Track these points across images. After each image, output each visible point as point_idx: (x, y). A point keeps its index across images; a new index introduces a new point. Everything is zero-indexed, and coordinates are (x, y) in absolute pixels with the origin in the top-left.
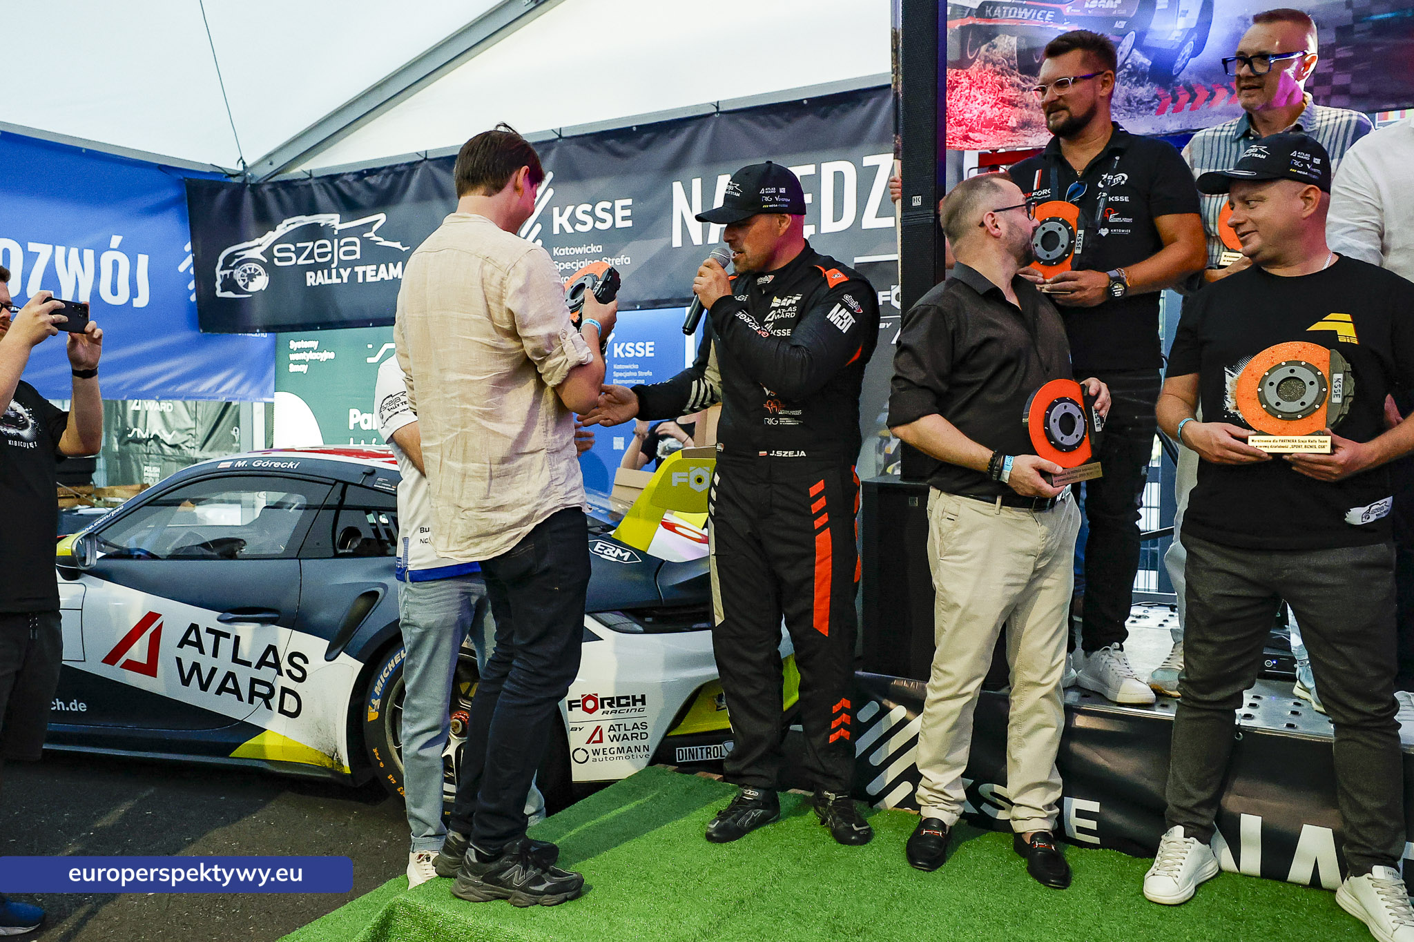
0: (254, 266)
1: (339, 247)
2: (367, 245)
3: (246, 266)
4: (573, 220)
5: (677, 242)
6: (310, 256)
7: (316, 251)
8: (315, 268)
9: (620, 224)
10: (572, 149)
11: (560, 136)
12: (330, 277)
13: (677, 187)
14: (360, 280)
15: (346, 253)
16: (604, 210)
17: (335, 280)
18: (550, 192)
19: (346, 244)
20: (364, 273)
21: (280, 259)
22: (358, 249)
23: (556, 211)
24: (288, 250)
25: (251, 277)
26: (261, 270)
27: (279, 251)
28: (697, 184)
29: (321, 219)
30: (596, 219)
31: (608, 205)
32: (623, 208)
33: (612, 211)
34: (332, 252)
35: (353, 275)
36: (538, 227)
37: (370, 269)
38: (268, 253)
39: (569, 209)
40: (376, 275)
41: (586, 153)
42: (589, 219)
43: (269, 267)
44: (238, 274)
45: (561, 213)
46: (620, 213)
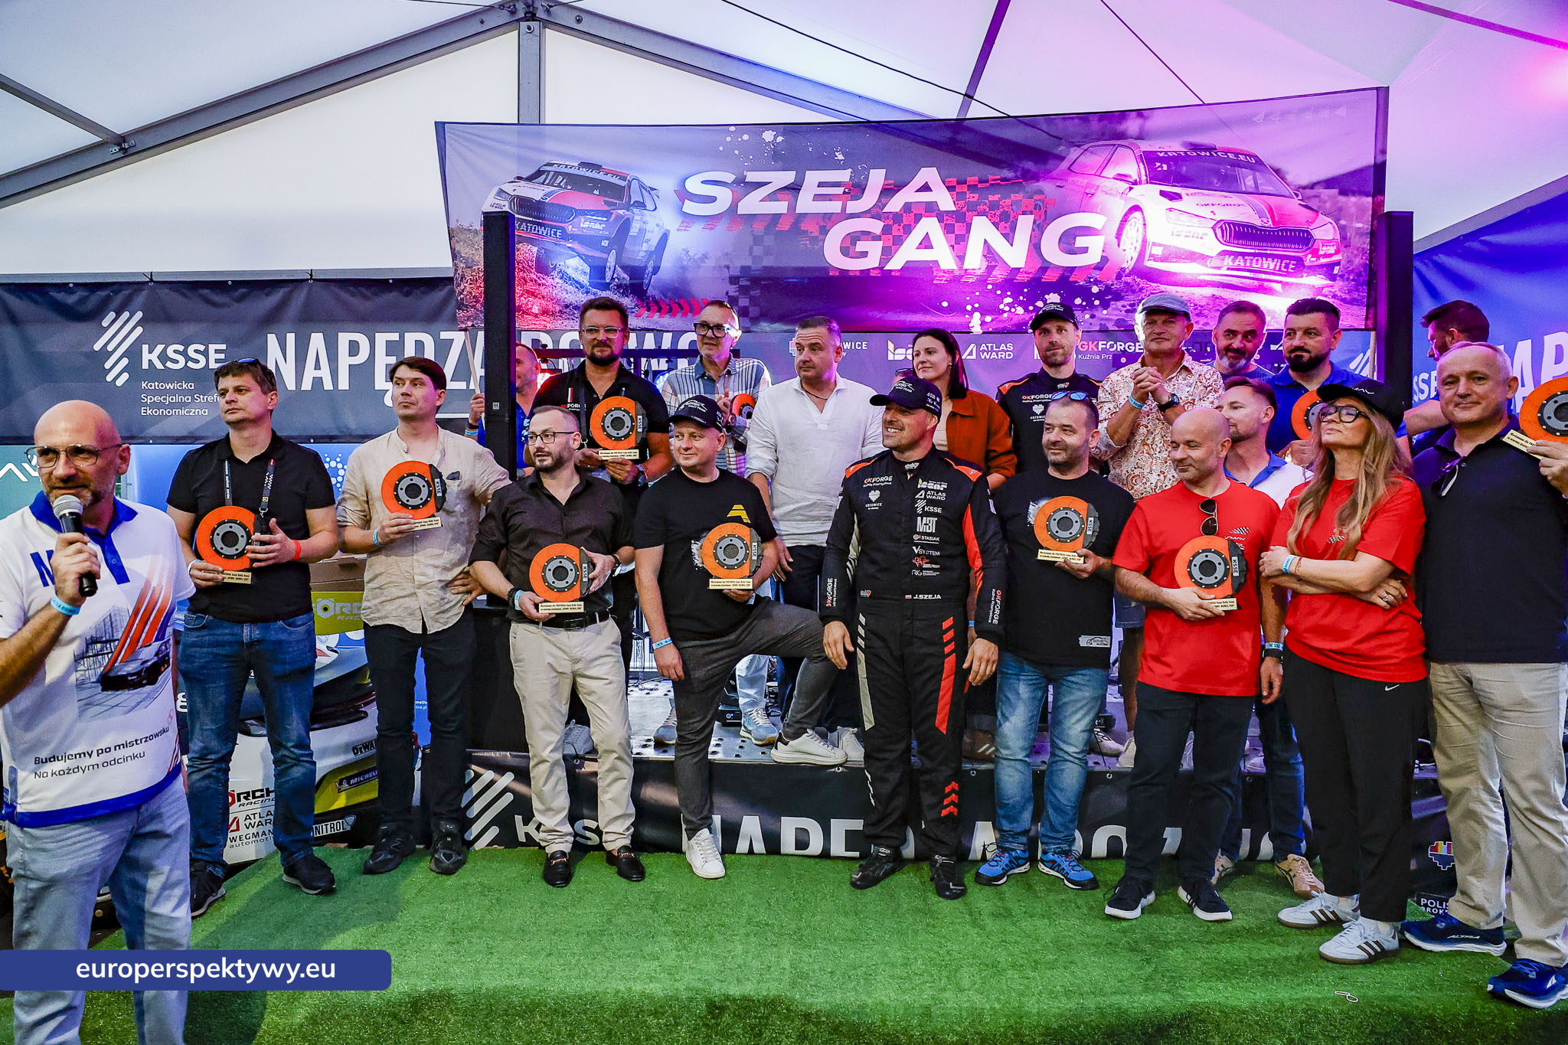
4: (164, 357)
9: (213, 365)
10: (164, 292)
11: (151, 280)
16: (196, 351)
18: (139, 330)
23: (145, 348)
28: (291, 338)
30: (188, 359)
31: (202, 348)
32: (217, 351)
33: (205, 354)
36: (125, 361)
39: (160, 348)
41: (179, 298)
42: (182, 360)
45: (150, 352)
46: (213, 356)
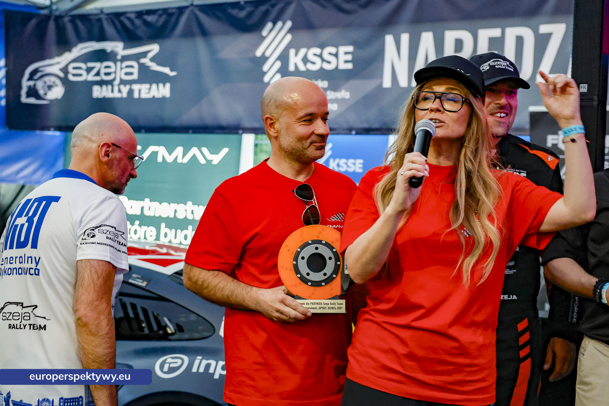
0: (53, 79)
1: (121, 69)
2: (143, 68)
3: (46, 79)
4: (305, 60)
5: (387, 83)
6: (98, 74)
7: (103, 71)
8: (101, 83)
9: (343, 66)
10: (307, 3)
12: (112, 91)
13: (389, 39)
14: (136, 95)
15: (127, 74)
17: (116, 95)
18: (289, 37)
19: (127, 67)
20: (140, 91)
21: (74, 75)
22: (135, 71)
24: (80, 68)
25: (50, 87)
26: (58, 82)
27: (74, 68)
28: (405, 38)
29: (108, 46)
30: (323, 60)
32: (346, 53)
33: (336, 55)
34: (115, 72)
35: (131, 92)
36: (278, 64)
37: (145, 87)
38: (65, 70)
40: (149, 93)
42: (318, 60)
43: (65, 81)
44: (40, 85)
45: (296, 54)
46: (342, 57)
